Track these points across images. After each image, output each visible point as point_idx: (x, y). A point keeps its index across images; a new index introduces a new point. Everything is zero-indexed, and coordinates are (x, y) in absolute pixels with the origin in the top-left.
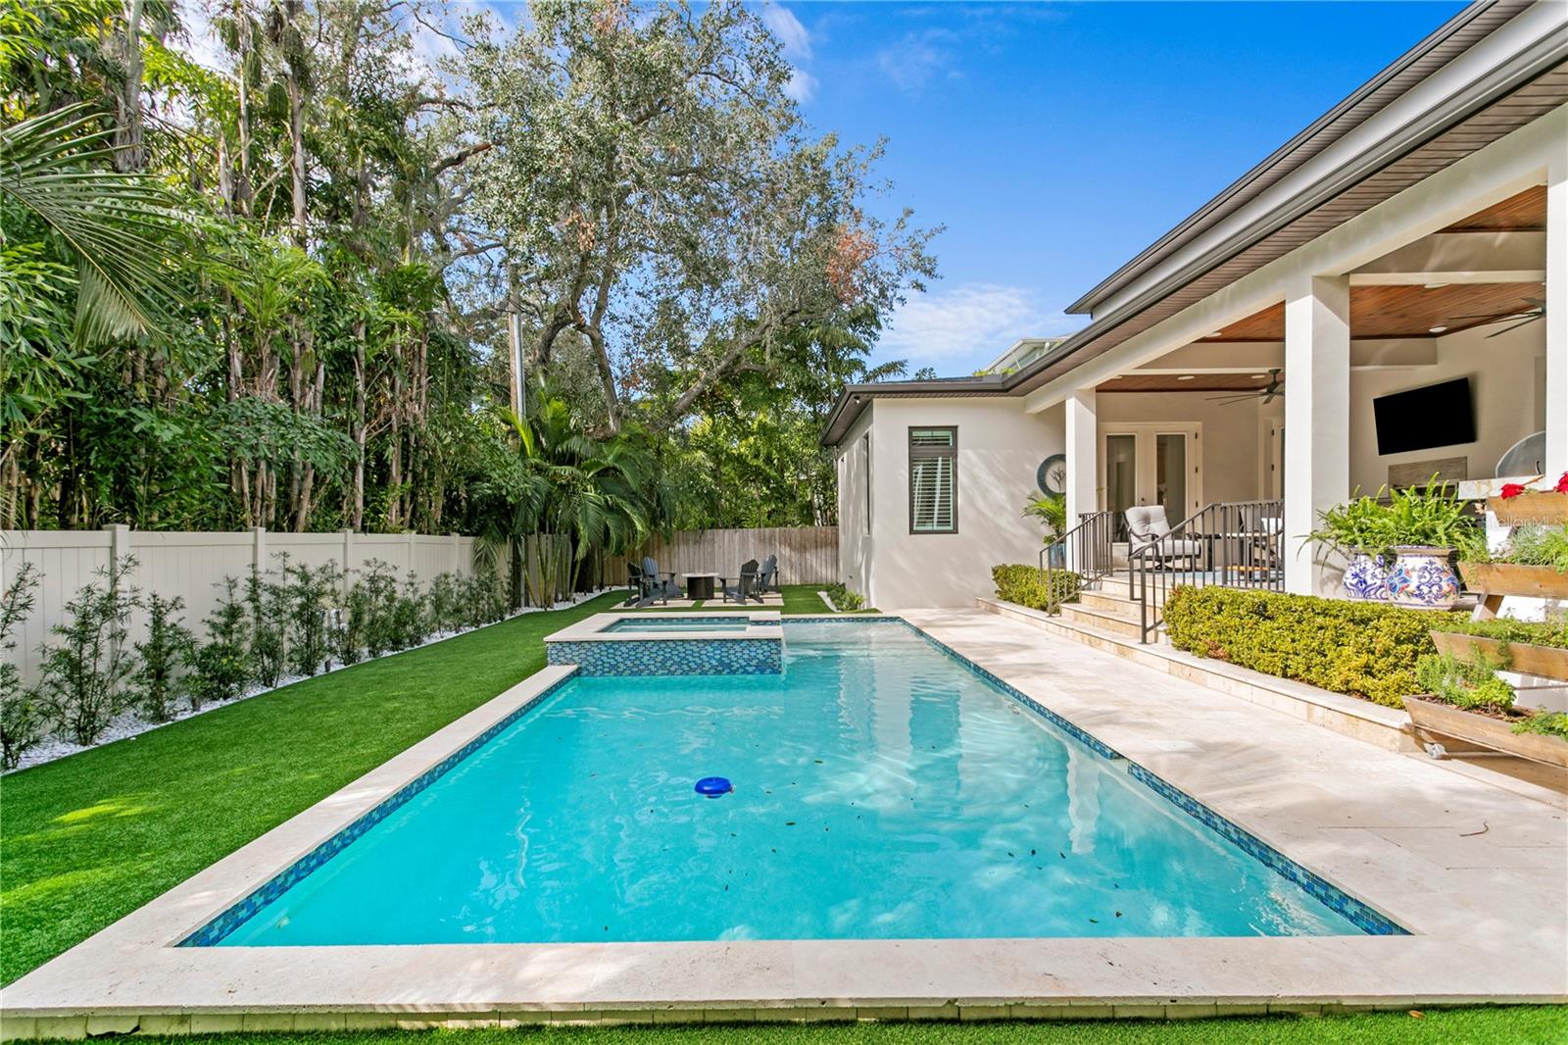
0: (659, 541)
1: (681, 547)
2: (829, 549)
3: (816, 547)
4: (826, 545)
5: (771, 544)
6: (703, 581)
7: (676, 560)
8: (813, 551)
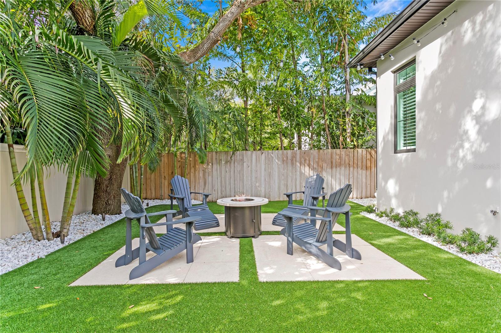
0: (195, 161)
1: (215, 166)
2: (343, 168)
3: (332, 168)
4: (340, 165)
5: (292, 164)
6: (247, 212)
7: (210, 178)
8: (329, 170)
